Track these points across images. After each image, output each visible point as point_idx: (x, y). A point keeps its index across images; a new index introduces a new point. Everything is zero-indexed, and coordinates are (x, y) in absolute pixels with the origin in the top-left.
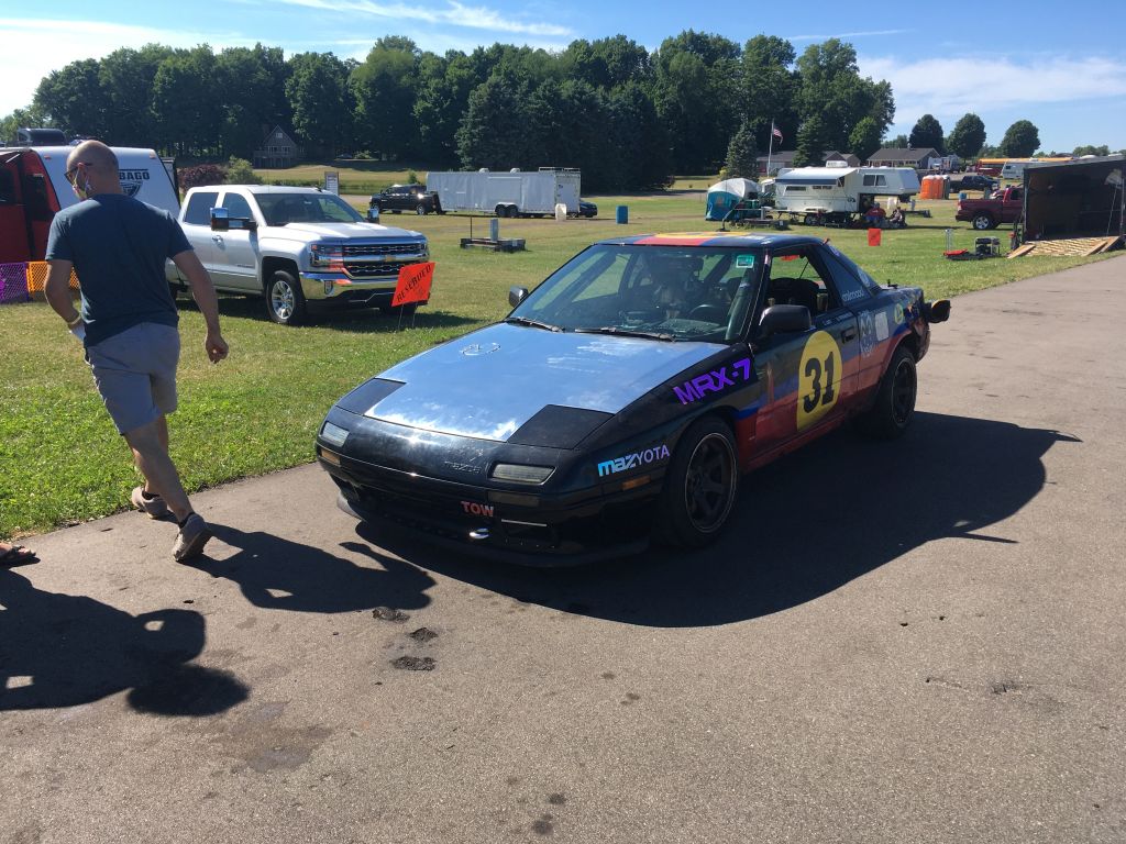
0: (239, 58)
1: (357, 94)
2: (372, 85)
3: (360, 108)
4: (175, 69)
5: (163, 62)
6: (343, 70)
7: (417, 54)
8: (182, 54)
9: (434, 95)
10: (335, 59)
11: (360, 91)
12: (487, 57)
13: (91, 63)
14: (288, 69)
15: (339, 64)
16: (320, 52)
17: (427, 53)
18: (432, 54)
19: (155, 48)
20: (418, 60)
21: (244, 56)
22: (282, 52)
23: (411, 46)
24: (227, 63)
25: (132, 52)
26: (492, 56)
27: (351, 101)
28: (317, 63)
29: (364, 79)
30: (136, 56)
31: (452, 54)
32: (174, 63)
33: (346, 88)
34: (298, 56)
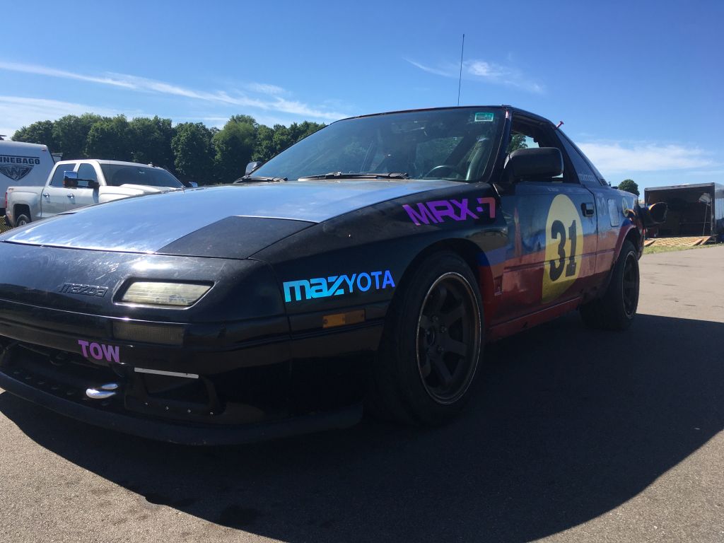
0: (143, 124)
1: (217, 149)
2: (226, 143)
3: (218, 157)
4: (102, 128)
5: (95, 124)
6: (209, 134)
7: (256, 126)
8: (107, 120)
9: (265, 150)
10: (204, 127)
11: (218, 146)
12: (299, 129)
13: (48, 123)
14: (174, 132)
15: (206, 130)
16: (195, 123)
17: (262, 126)
18: (265, 126)
19: (90, 116)
20: (256, 130)
21: (147, 122)
22: (171, 121)
23: (252, 121)
24: (135, 127)
25: (75, 117)
26: (302, 129)
27: (213, 153)
28: (193, 129)
29: (222, 139)
30: (77, 120)
31: (278, 127)
32: (102, 125)
33: (210, 144)
34: (181, 125)
